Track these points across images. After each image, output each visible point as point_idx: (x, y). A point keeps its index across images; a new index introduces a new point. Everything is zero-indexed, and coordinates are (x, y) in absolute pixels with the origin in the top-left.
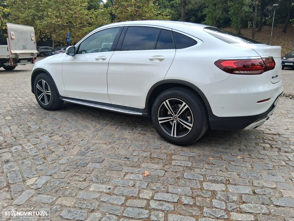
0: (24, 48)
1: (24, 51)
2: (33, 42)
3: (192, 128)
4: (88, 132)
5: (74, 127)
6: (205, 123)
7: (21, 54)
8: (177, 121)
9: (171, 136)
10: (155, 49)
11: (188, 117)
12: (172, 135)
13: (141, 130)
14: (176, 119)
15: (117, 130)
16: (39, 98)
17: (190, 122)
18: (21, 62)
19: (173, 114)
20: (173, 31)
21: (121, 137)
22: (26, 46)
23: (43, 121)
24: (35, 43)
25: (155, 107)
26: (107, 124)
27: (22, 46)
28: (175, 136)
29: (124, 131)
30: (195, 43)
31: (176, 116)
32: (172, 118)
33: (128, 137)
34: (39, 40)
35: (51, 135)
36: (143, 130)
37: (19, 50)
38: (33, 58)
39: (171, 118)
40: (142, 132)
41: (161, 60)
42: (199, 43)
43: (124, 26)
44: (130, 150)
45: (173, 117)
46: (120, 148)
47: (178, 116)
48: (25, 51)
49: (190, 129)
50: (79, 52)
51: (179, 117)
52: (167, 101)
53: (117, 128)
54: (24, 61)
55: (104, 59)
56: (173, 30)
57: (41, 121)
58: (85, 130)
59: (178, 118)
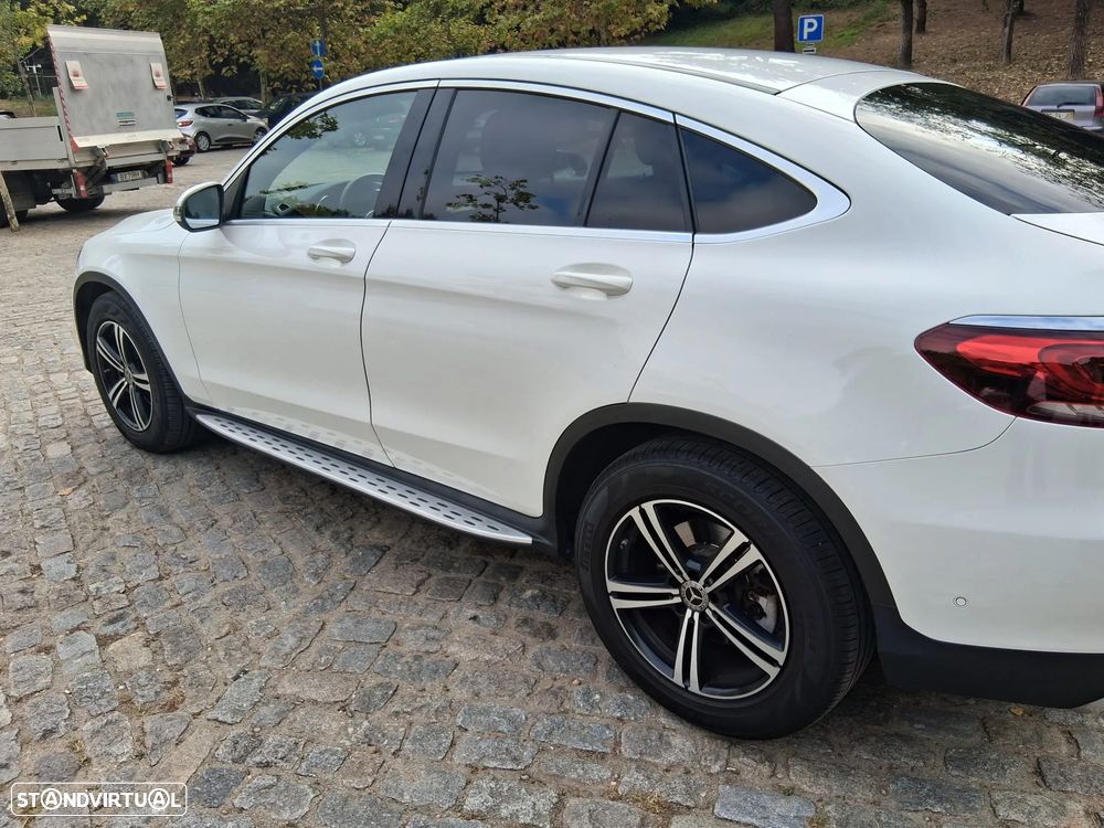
0: (127, 124)
1: (126, 135)
2: (162, 96)
3: (783, 668)
4: (285, 612)
5: (225, 572)
6: (852, 656)
7: (113, 147)
8: (703, 616)
9: (674, 680)
10: (585, 225)
11: (763, 601)
12: (678, 678)
13: (534, 598)
14: (696, 602)
15: (421, 598)
16: (110, 395)
17: (771, 630)
18: (116, 182)
19: (680, 573)
20: (683, 128)
21: (428, 652)
22: (131, 114)
23: (109, 523)
24: (169, 98)
25: (589, 528)
26: (384, 550)
27: (119, 115)
28: (694, 686)
29: (453, 609)
30: (804, 201)
31: (699, 585)
32: (676, 592)
33: (465, 655)
34: (210, 71)
35: (110, 630)
36: (544, 596)
37: (106, 132)
38: (163, 161)
39: (672, 596)
40: (541, 615)
41: (614, 292)
42: (829, 205)
43: (434, 84)
44: (456, 759)
45: (684, 590)
46: (407, 745)
47: (708, 590)
48: (130, 134)
49: (773, 672)
50: (243, 212)
51: (713, 597)
52: (649, 507)
53: (422, 582)
54: (129, 176)
55: (345, 259)
56: (681, 121)
57: (99, 524)
58: (272, 595)
59: (705, 598)
